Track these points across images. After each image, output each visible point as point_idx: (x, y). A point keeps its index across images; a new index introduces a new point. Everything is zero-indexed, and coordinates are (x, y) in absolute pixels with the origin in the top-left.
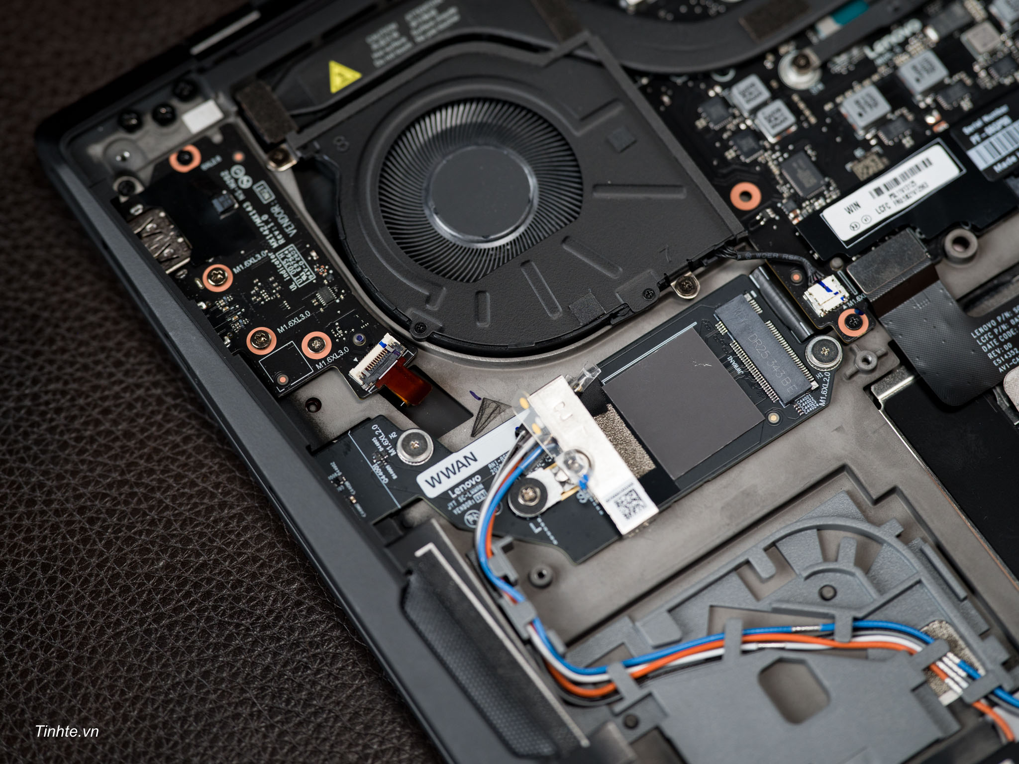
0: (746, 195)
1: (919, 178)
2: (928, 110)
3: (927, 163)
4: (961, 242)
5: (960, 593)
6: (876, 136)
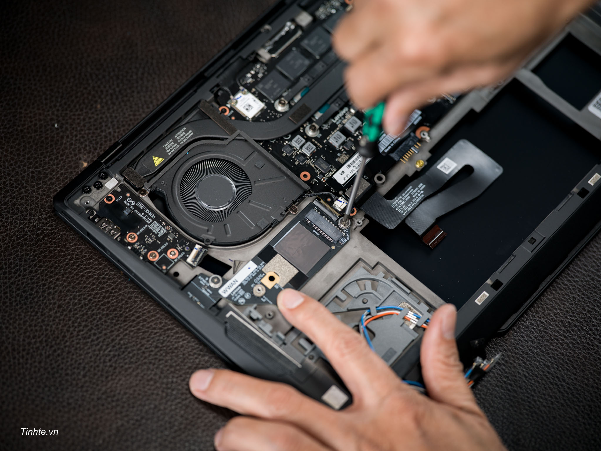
0: (306, 176)
4: (380, 179)
5: (408, 291)
6: (343, 148)
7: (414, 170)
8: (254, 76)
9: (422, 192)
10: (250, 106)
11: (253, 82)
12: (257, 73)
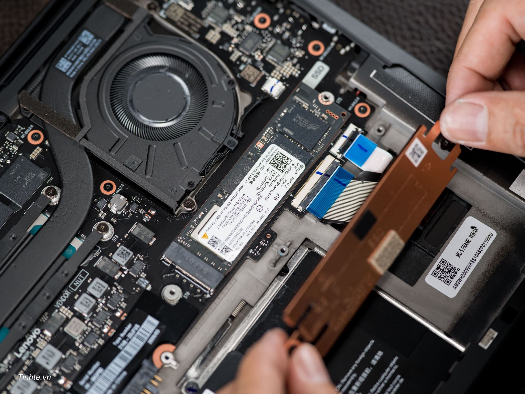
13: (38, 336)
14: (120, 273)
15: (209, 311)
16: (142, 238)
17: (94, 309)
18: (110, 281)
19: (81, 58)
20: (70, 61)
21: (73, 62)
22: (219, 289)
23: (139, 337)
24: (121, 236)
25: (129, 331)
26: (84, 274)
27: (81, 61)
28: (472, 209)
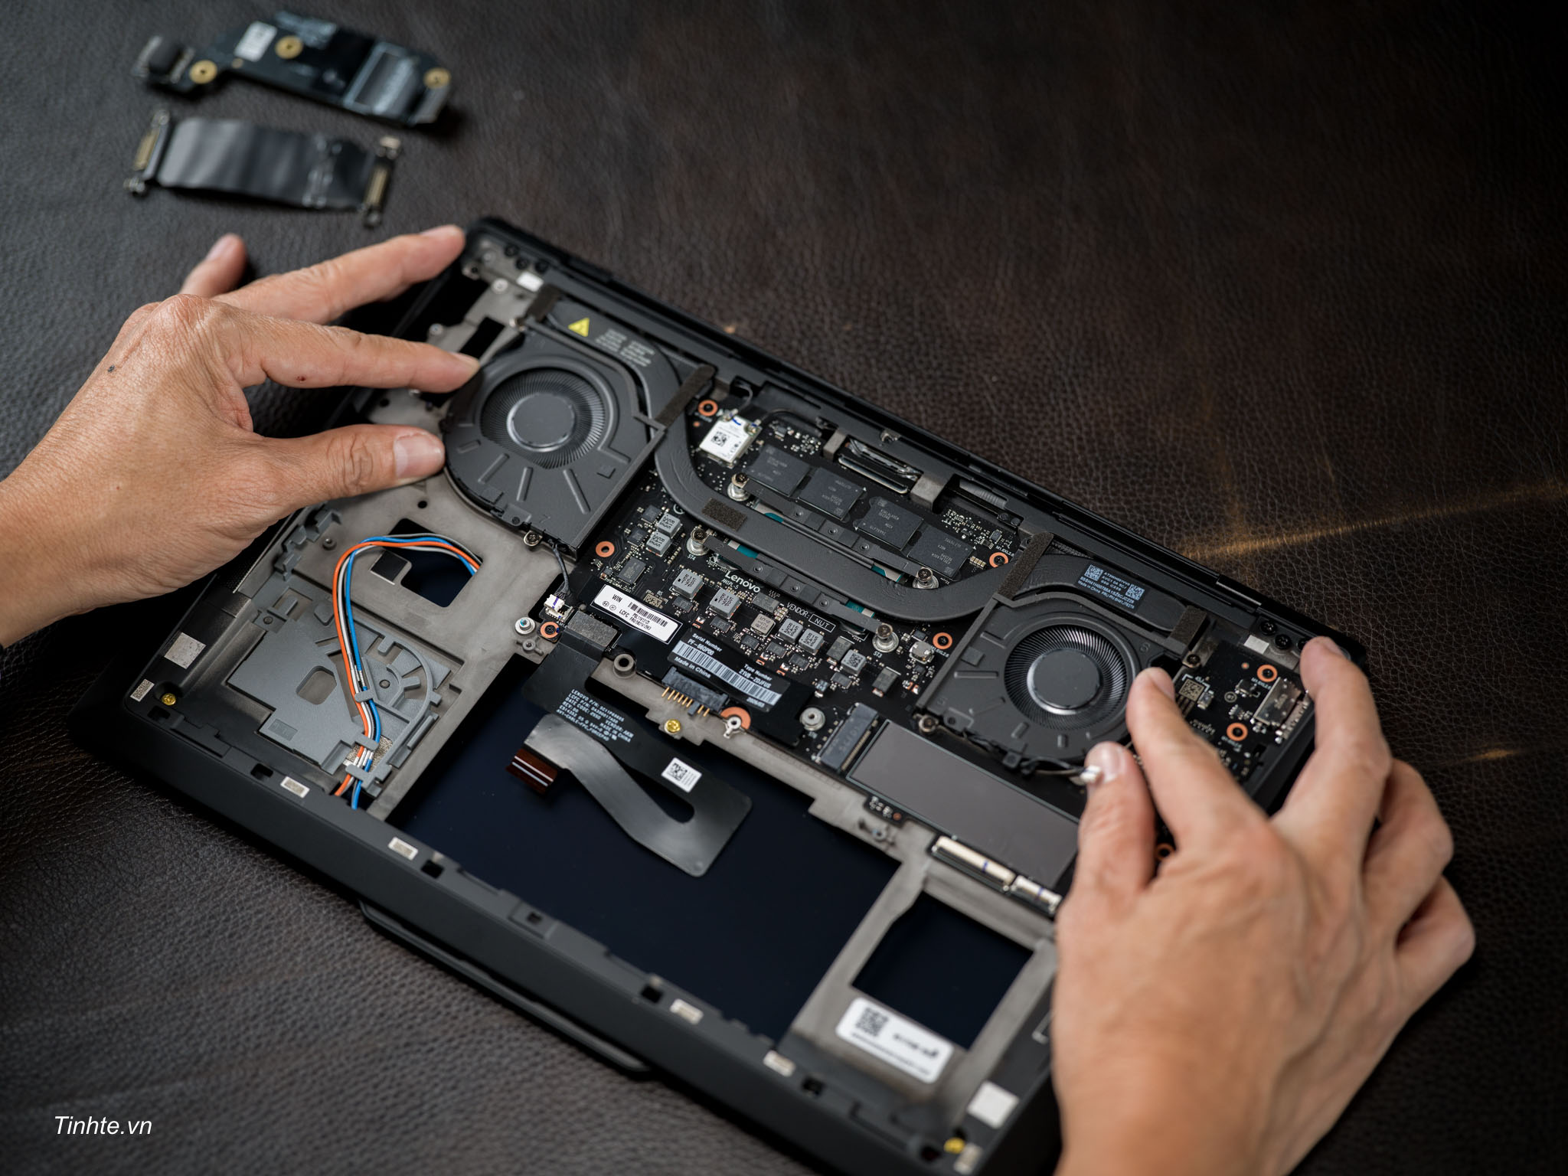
0: (606, 549)
1: (652, 623)
2: (704, 616)
3: (664, 624)
4: (624, 663)
5: (410, 744)
6: (675, 597)
7: (660, 721)
8: (790, 440)
9: (614, 737)
10: (724, 441)
11: (778, 440)
12: (799, 442)
13: (752, 591)
14: (835, 663)
15: (798, 763)
16: (879, 679)
17: (787, 641)
18: (823, 652)
19: (1105, 589)
20: (1101, 579)
21: (1099, 582)
22: (825, 769)
23: (755, 688)
24: (881, 660)
25: (762, 679)
26: (830, 627)
27: (1102, 590)
28: (961, 1052)
